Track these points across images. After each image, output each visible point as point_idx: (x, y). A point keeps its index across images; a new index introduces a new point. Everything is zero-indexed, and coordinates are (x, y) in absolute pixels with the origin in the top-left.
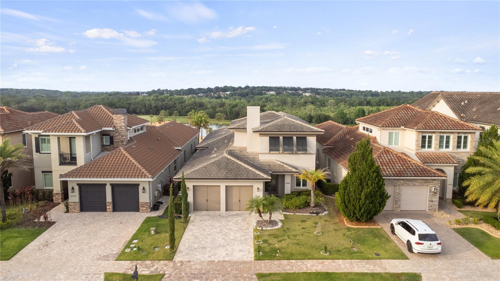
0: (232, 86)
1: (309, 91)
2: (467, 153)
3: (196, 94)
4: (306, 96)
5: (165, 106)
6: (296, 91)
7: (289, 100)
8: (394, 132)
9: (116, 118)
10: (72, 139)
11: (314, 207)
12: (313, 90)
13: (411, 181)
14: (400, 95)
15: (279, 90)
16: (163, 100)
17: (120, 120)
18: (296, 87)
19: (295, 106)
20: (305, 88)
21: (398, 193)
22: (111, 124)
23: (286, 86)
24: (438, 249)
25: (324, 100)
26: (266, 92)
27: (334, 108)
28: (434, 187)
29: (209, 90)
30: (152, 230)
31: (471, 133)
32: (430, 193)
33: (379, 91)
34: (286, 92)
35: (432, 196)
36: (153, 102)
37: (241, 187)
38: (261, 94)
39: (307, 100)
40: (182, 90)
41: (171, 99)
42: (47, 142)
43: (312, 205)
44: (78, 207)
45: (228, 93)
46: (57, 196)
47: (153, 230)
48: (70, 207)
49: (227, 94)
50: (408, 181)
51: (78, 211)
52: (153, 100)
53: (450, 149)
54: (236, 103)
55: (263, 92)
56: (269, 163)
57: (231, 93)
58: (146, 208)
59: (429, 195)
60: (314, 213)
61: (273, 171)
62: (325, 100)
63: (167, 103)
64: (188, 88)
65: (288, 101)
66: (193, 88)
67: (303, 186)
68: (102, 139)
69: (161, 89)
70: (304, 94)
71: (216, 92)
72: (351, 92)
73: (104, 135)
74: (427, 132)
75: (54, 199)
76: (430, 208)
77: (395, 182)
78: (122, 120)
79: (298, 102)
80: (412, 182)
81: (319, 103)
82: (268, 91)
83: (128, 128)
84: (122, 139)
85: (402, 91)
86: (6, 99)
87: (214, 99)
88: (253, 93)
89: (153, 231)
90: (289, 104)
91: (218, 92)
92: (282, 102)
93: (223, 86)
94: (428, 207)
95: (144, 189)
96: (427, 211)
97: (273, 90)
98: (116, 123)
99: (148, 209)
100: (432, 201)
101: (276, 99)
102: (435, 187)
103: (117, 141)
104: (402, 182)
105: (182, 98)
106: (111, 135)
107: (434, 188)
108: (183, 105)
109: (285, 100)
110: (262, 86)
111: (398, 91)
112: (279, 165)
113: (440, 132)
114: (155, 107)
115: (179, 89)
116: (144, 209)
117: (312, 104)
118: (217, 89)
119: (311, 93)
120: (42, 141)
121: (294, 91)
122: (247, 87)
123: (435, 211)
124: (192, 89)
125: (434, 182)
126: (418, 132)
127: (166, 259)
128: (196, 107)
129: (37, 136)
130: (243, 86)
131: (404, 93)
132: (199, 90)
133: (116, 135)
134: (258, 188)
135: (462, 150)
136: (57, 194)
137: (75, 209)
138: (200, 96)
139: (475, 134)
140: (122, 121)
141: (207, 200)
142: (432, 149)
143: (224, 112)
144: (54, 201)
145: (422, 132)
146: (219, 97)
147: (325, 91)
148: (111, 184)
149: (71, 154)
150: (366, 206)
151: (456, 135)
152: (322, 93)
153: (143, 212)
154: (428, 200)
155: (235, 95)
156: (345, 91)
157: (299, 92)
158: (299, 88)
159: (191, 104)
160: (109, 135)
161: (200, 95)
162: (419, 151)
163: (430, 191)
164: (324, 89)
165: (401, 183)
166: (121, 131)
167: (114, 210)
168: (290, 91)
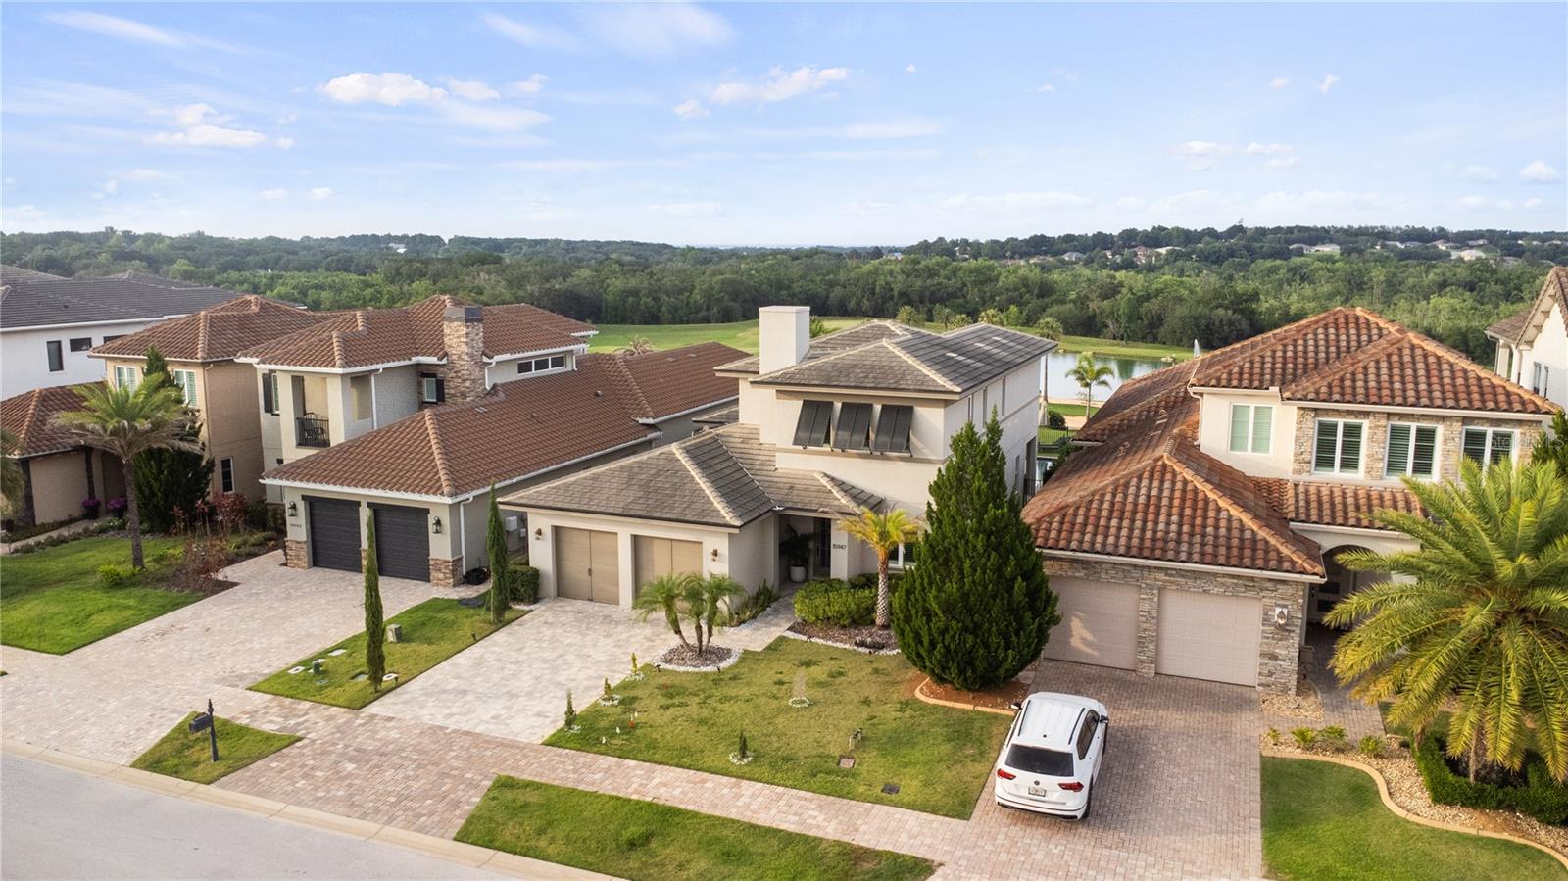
1: (1481, 242)
3: (1055, 254)
4: (1461, 259)
5: (933, 293)
6: (1422, 244)
7: (1378, 274)
8: (1253, 404)
9: (449, 331)
12: (1496, 240)
13: (1194, 578)
15: (1354, 240)
16: (931, 273)
17: (458, 337)
18: (1429, 228)
20: (1464, 232)
21: (1148, 612)
22: (438, 346)
24: (1065, 803)
26: (1306, 247)
28: (1278, 605)
29: (1102, 241)
32: (1263, 625)
34: (1383, 246)
35: (1273, 638)
36: (900, 278)
37: (675, 544)
38: (1284, 254)
39: (1449, 275)
41: (954, 272)
44: (306, 554)
45: (1163, 251)
48: (291, 553)
49: (1159, 254)
50: (1183, 577)
51: (308, 565)
55: (1294, 246)
56: (791, 481)
57: (1170, 253)
58: (444, 574)
59: (1262, 632)
60: (867, 646)
61: (789, 505)
62: (1525, 278)
63: (939, 284)
64: (1032, 234)
66: (1049, 234)
68: (420, 385)
70: (1455, 255)
71: (1124, 247)
73: (424, 375)
76: (1264, 680)
77: (1136, 574)
78: (462, 336)
79: (1411, 281)
80: (1198, 582)
81: (1499, 288)
82: (1315, 245)
83: (485, 359)
84: (462, 389)
86: (523, 269)
87: (1107, 271)
88: (1251, 252)
90: (1377, 291)
91: (1130, 247)
92: (1350, 283)
93: (1149, 229)
94: (1260, 674)
95: (439, 523)
96: (1253, 687)
97: (1331, 241)
98: (450, 346)
99: (452, 579)
100: (1274, 657)
101: (1329, 271)
102: (1284, 606)
103: (453, 391)
104: (1161, 576)
105: (994, 268)
106: (439, 376)
107: (1279, 610)
108: (987, 289)
109: (1363, 277)
112: (822, 490)
115: (1003, 239)
116: (441, 576)
117: (1472, 290)
118: (1130, 238)
119: (1485, 251)
121: (1417, 244)
122: (1237, 230)
123: (1285, 690)
124: (1042, 236)
125: (1282, 589)
128: (1027, 295)
130: (1221, 228)
132: (1067, 243)
133: (450, 376)
134: (717, 551)
137: (300, 560)
138: (1068, 263)
139: (1537, 427)
140: (462, 339)
141: (590, 570)
142: (1358, 477)
145: (1315, 409)
146: (1128, 265)
148: (369, 505)
150: (953, 637)
151: (1459, 430)
152: (1533, 251)
153: (437, 585)
154: (1257, 650)
155: (1187, 256)
157: (1435, 247)
158: (1441, 230)
160: (434, 376)
161: (1066, 257)
163: (1266, 621)
165: (1156, 580)
166: (461, 365)
168: (1398, 244)
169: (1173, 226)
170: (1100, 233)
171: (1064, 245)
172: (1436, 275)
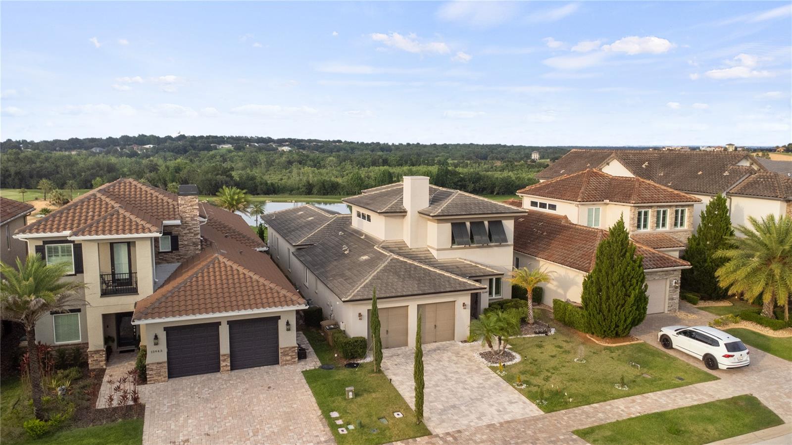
0: (154, 134)
1: (287, 144)
2: (686, 231)
3: (86, 149)
4: (284, 151)
5: (38, 172)
6: (266, 144)
7: (261, 158)
8: (594, 208)
9: (183, 202)
10: (114, 244)
11: (533, 324)
12: (292, 142)
13: (651, 275)
14: (420, 150)
15: (238, 142)
17: (191, 206)
18: (264, 137)
19: (272, 167)
20: (280, 139)
22: (174, 212)
23: (249, 136)
24: (747, 360)
25: (318, 158)
26: (217, 145)
27: (336, 170)
28: (674, 279)
29: (111, 141)
30: (349, 391)
31: (688, 206)
32: (670, 288)
33: (390, 144)
34: (250, 145)
35: (672, 292)
37: (438, 304)
38: (209, 149)
39: (290, 158)
40: (56, 141)
41: (47, 159)
42: (60, 253)
43: (531, 321)
44: (165, 371)
45: (148, 146)
46: (96, 357)
47: (351, 391)
48: (150, 373)
49: (147, 149)
51: (167, 378)
52: (9, 161)
53: (668, 228)
54: (177, 165)
55: (212, 145)
57: (154, 148)
58: (291, 356)
59: (670, 290)
63: (42, 166)
64: (70, 137)
65: (260, 160)
67: (496, 294)
68: (156, 241)
69: (14, 140)
70: (280, 149)
71: (125, 145)
72: (352, 145)
74: (643, 206)
75: (90, 361)
76: (670, 309)
78: (195, 205)
81: (312, 162)
82: (220, 144)
83: (201, 219)
84: (194, 240)
85: (421, 144)
87: (125, 158)
88: (194, 148)
89: (351, 393)
91: (129, 145)
93: (136, 136)
94: (669, 307)
95: (288, 324)
96: (666, 312)
97: (228, 143)
98: (184, 212)
99: (295, 358)
100: (672, 299)
101: (239, 157)
102: (676, 279)
103: (186, 243)
105: (69, 157)
106: (174, 233)
107: (674, 281)
108: (74, 169)
109: (256, 159)
110: (208, 135)
111: (415, 143)
113: (658, 206)
114: (17, 173)
116: (288, 358)
117: (301, 164)
118: (127, 140)
119: (290, 147)
120: (50, 252)
121: (264, 144)
122: (182, 137)
123: (676, 311)
124: (77, 139)
125: (675, 273)
126: (634, 207)
127: (421, 435)
129: (41, 244)
131: (425, 146)
132: (92, 142)
133: (184, 232)
134: (464, 304)
135: (679, 228)
136: (97, 352)
137: (160, 376)
138: (95, 153)
139: (693, 207)
140: (194, 207)
141: (387, 331)
142: (649, 229)
143: (160, 180)
144: (90, 366)
145: (638, 207)
146: (133, 154)
147: (312, 144)
148: (229, 322)
149: (113, 274)
151: (674, 209)
152: (310, 147)
153: (286, 364)
154: (667, 298)
155: (163, 150)
156: (342, 144)
157: (271, 145)
158: (270, 138)
159: (90, 168)
160: (172, 233)
161: (94, 150)
162: (636, 233)
163: (670, 286)
164: (310, 141)
166: (194, 224)
167: (233, 367)
168: (256, 144)
169: (150, 134)
170: (110, 138)
171: (91, 144)
172: (285, 158)
